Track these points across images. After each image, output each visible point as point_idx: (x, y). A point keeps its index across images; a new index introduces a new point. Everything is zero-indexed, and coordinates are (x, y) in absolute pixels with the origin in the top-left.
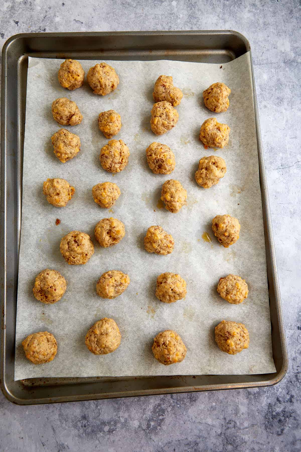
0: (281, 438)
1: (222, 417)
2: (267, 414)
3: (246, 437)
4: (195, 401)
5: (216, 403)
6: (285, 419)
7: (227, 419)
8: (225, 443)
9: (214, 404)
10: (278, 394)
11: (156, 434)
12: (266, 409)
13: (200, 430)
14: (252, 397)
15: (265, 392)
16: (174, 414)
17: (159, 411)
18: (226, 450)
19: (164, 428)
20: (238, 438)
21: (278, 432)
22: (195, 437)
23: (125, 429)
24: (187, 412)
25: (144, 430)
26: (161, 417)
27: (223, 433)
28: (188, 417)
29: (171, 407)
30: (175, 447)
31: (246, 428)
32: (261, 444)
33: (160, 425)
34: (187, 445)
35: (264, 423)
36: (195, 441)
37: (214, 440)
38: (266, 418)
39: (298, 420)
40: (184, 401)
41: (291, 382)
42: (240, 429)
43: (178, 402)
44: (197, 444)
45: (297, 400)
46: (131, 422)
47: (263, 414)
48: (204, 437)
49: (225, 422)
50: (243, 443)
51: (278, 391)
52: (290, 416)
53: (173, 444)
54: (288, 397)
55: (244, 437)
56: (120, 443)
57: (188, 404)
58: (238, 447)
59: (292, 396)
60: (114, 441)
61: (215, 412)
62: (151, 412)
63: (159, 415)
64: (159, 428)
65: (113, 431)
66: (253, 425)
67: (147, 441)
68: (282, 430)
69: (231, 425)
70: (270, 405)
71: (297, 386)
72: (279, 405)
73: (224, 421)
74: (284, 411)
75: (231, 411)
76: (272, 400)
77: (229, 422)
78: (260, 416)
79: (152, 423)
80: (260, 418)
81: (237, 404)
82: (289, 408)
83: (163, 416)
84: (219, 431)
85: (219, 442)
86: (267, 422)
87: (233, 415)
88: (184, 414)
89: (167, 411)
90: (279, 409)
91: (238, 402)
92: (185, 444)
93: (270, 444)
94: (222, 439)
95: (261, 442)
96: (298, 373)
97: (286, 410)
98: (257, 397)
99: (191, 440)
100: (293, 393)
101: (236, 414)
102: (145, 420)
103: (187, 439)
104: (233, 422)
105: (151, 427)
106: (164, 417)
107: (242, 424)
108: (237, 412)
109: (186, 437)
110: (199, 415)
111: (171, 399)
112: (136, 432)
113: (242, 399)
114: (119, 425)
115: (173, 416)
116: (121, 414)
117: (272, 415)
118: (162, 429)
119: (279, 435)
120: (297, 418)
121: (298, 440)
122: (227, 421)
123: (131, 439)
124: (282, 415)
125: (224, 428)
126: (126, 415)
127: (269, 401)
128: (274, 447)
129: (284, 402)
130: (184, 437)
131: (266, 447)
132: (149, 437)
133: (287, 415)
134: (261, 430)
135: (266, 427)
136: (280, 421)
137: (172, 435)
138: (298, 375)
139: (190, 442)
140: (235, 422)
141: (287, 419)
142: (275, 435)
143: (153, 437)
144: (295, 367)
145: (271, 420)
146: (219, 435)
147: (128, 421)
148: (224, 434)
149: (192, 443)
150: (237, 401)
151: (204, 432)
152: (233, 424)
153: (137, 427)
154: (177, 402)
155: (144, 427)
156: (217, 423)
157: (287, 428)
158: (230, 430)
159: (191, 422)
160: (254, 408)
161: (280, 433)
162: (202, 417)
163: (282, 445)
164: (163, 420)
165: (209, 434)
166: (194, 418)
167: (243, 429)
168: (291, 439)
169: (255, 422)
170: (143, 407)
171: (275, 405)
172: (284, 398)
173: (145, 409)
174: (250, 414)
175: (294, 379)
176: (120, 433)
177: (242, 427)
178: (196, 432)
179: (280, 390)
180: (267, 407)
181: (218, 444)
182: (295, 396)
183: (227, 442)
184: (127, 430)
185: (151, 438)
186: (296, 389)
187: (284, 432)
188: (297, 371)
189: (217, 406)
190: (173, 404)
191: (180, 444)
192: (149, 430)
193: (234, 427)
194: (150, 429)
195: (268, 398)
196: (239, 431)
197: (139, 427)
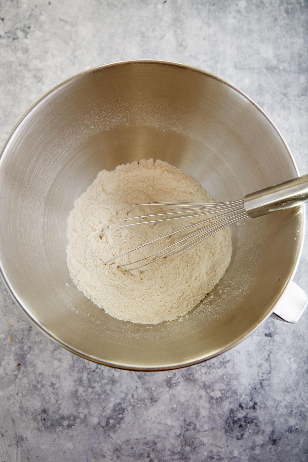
0: (241, 442)
1: (182, 419)
2: (228, 419)
3: (205, 440)
4: (156, 401)
5: (177, 405)
6: (246, 425)
7: (187, 421)
8: (184, 444)
9: (175, 406)
10: (241, 400)
11: (115, 432)
12: (227, 414)
13: (159, 431)
14: (214, 402)
15: (228, 397)
16: (134, 413)
17: (119, 410)
18: (184, 451)
19: (123, 426)
20: (197, 440)
21: (238, 436)
22: (153, 437)
23: (84, 424)
24: (147, 412)
25: (103, 427)
26: (120, 416)
27: (182, 434)
28: (148, 416)
29: (131, 407)
30: (133, 446)
31: (206, 431)
32: (220, 447)
33: (119, 423)
34: (145, 444)
35: (225, 428)
36: (154, 441)
37: (173, 441)
38: (227, 423)
39: (259, 427)
40: (144, 401)
41: (256, 389)
42: (199, 431)
43: (139, 402)
44: (155, 443)
45: (260, 408)
46: (90, 418)
47: (225, 419)
48: (162, 438)
49: (185, 424)
50: (201, 445)
51: (241, 397)
52: (252, 422)
53: (131, 442)
54: (251, 404)
55: (203, 439)
56: (79, 438)
57: (148, 404)
58: (196, 449)
59: (255, 403)
60: (72, 436)
61: (175, 414)
62: (111, 410)
63: (119, 414)
64: (118, 426)
65: (71, 427)
66: (213, 429)
67: (106, 438)
68: (242, 435)
69: (191, 428)
70: (232, 411)
71: (261, 393)
72: (241, 411)
73: (184, 422)
74: (245, 417)
75: (192, 413)
76: (235, 406)
77: (189, 424)
78: (221, 421)
79: (112, 421)
80: (220, 422)
81: (199, 408)
82: (252, 414)
83: (122, 414)
84: (178, 432)
85: (177, 443)
86: (227, 427)
87: (194, 418)
88: (144, 413)
89: (128, 411)
90: (241, 415)
91: (200, 405)
92: (143, 443)
93: (229, 447)
94: (181, 440)
95: (220, 445)
96: (263, 380)
97: (248, 416)
98: (220, 401)
99: (150, 440)
100: (257, 400)
101: (197, 417)
102: (104, 417)
103: (145, 438)
104: (193, 425)
105: (111, 424)
106: (124, 416)
107: (202, 427)
108: (197, 414)
109: (144, 436)
110: (159, 415)
111: (132, 399)
112: (95, 428)
113: (204, 403)
114: (78, 421)
115: (133, 415)
116: (81, 410)
117: (233, 420)
118: (121, 427)
119: (239, 439)
120: (259, 424)
121: (258, 445)
122: (187, 423)
123: (90, 435)
124: (243, 420)
125: (184, 429)
126: (86, 411)
127: (231, 406)
128: (233, 451)
129: (247, 408)
130: (143, 436)
131: (225, 450)
132: (107, 434)
133: (248, 421)
134: (221, 433)
135: (226, 432)
136: (241, 426)
137: (131, 433)
138: (263, 382)
139: (149, 441)
140: (195, 425)
141: (248, 425)
142: (235, 440)
143: (112, 434)
144: (260, 374)
145: (232, 424)
146: (178, 436)
147: (87, 418)
148: (184, 435)
149: (150, 442)
150: (198, 404)
151: (163, 432)
152: (192, 426)
153: (96, 423)
154: (137, 402)
155: (104, 424)
156: (176, 424)
157: (248, 433)
158: (188, 432)
159: (150, 422)
160: (215, 413)
161: (239, 437)
162: (162, 418)
163: (241, 449)
164: (122, 418)
165: (167, 434)
166: (153, 418)
167: (203, 432)
168: (250, 444)
169: (215, 426)
170: (103, 405)
171: (237, 411)
172: (247, 404)
173: (105, 407)
174: (211, 418)
175: (259, 386)
176: (78, 429)
177: (201, 430)
178: (156, 432)
179: (244, 396)
180: (228, 413)
181: (176, 445)
182: (259, 404)
183: (185, 444)
184: (86, 426)
185: (110, 435)
186: (260, 396)
187: (244, 436)
188: (261, 378)
189: (178, 408)
190: (133, 404)
191: (138, 443)
192: (108, 428)
193: (194, 429)
194: (109, 426)
195: (230, 403)
196: (198, 434)
197: (99, 423)
